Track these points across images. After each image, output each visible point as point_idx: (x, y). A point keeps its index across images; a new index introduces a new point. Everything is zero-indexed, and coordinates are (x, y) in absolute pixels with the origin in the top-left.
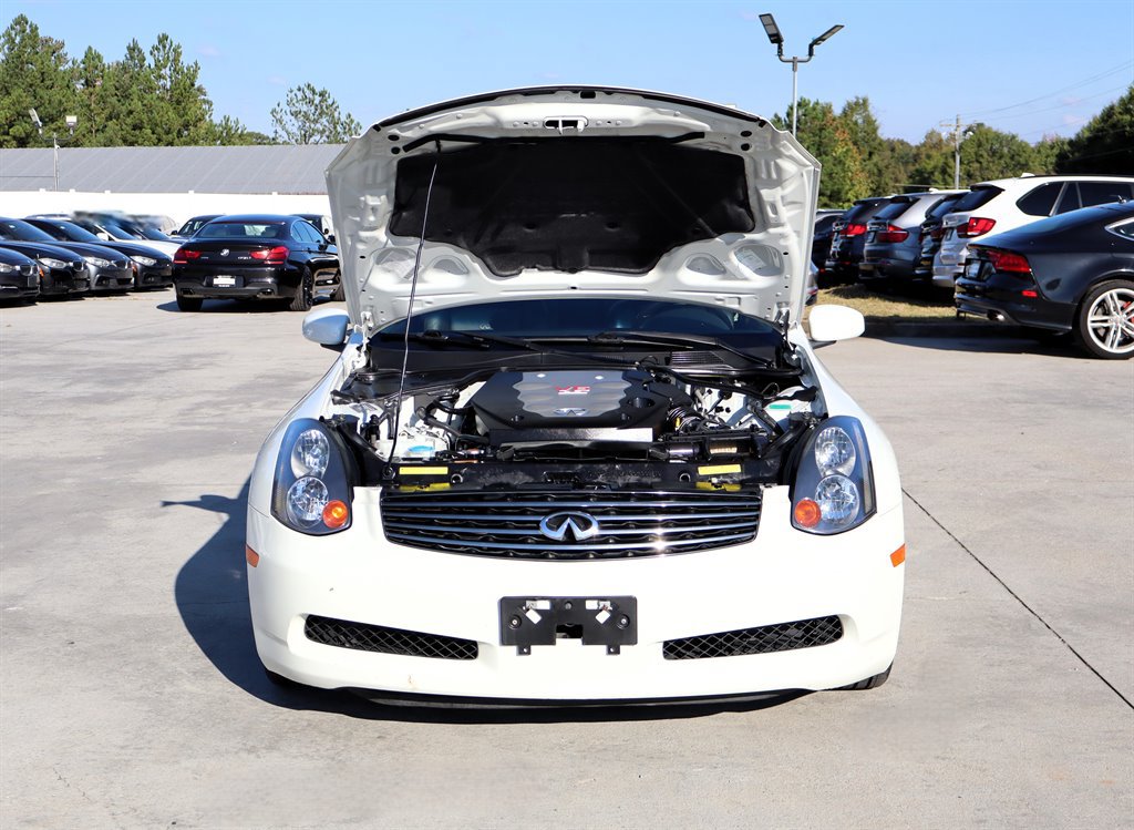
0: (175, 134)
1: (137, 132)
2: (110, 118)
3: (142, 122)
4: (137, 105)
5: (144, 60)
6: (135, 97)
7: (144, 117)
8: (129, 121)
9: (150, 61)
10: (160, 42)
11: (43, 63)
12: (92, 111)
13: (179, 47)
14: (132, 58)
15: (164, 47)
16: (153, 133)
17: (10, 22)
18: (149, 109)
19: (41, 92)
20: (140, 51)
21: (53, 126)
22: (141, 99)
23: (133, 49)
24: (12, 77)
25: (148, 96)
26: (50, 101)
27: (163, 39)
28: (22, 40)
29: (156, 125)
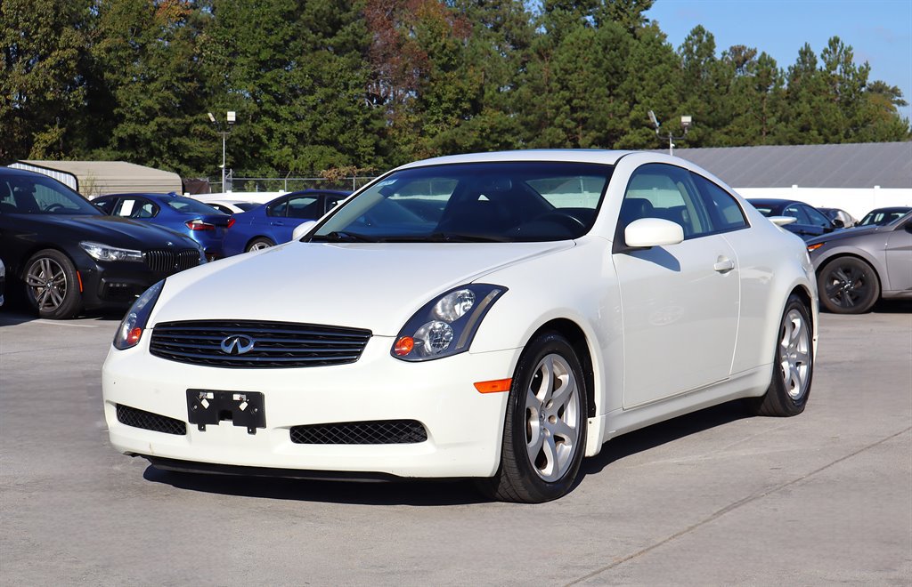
0: (842, 135)
1: (804, 134)
2: (780, 120)
3: (810, 124)
4: (805, 107)
5: (815, 62)
6: (804, 101)
7: (812, 119)
8: (797, 123)
9: (821, 64)
10: (831, 44)
11: (717, 71)
12: (763, 114)
13: (850, 49)
14: (804, 62)
15: (835, 50)
16: (820, 134)
17: (688, 33)
18: (816, 111)
19: (715, 98)
20: (811, 54)
21: (725, 130)
22: (809, 102)
23: (806, 54)
24: (688, 84)
25: (816, 98)
26: (723, 106)
27: (834, 42)
28: (699, 49)
29: (823, 126)
